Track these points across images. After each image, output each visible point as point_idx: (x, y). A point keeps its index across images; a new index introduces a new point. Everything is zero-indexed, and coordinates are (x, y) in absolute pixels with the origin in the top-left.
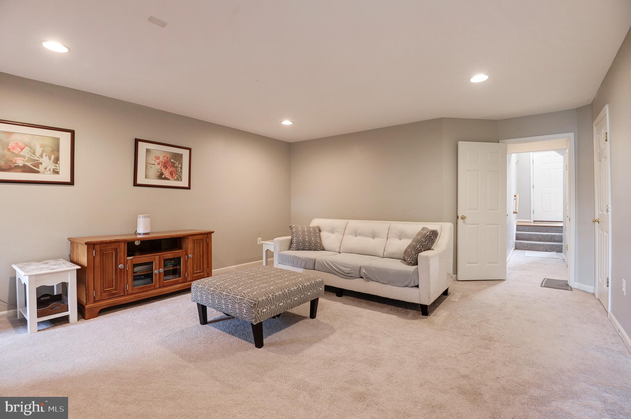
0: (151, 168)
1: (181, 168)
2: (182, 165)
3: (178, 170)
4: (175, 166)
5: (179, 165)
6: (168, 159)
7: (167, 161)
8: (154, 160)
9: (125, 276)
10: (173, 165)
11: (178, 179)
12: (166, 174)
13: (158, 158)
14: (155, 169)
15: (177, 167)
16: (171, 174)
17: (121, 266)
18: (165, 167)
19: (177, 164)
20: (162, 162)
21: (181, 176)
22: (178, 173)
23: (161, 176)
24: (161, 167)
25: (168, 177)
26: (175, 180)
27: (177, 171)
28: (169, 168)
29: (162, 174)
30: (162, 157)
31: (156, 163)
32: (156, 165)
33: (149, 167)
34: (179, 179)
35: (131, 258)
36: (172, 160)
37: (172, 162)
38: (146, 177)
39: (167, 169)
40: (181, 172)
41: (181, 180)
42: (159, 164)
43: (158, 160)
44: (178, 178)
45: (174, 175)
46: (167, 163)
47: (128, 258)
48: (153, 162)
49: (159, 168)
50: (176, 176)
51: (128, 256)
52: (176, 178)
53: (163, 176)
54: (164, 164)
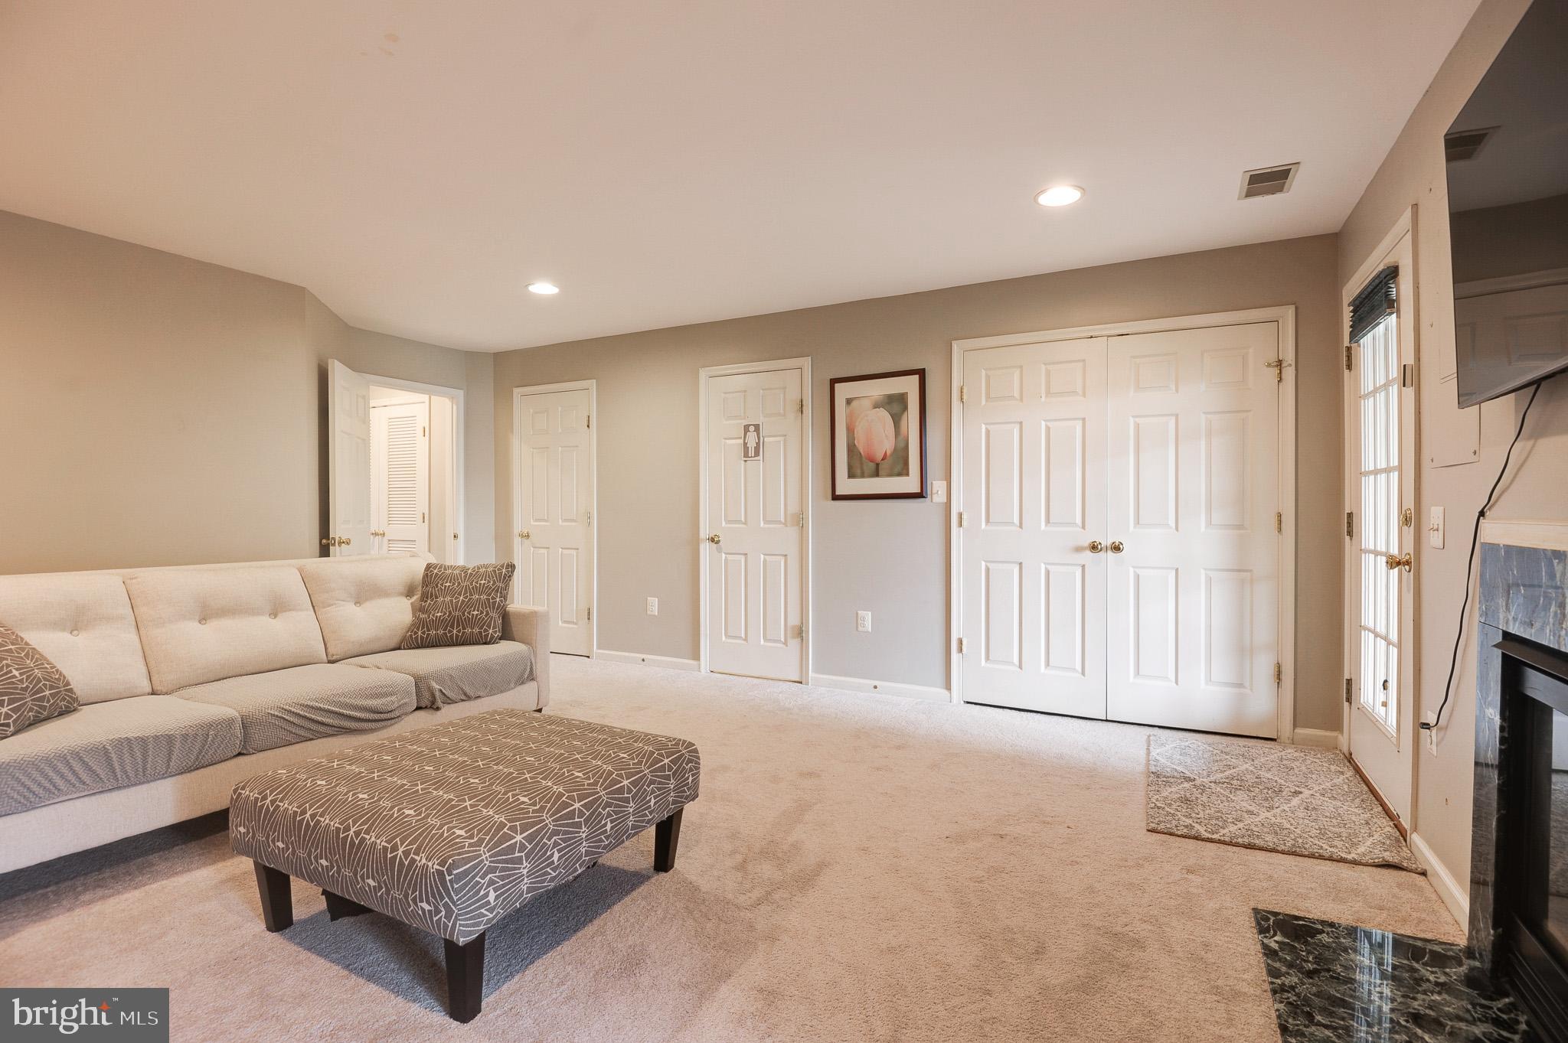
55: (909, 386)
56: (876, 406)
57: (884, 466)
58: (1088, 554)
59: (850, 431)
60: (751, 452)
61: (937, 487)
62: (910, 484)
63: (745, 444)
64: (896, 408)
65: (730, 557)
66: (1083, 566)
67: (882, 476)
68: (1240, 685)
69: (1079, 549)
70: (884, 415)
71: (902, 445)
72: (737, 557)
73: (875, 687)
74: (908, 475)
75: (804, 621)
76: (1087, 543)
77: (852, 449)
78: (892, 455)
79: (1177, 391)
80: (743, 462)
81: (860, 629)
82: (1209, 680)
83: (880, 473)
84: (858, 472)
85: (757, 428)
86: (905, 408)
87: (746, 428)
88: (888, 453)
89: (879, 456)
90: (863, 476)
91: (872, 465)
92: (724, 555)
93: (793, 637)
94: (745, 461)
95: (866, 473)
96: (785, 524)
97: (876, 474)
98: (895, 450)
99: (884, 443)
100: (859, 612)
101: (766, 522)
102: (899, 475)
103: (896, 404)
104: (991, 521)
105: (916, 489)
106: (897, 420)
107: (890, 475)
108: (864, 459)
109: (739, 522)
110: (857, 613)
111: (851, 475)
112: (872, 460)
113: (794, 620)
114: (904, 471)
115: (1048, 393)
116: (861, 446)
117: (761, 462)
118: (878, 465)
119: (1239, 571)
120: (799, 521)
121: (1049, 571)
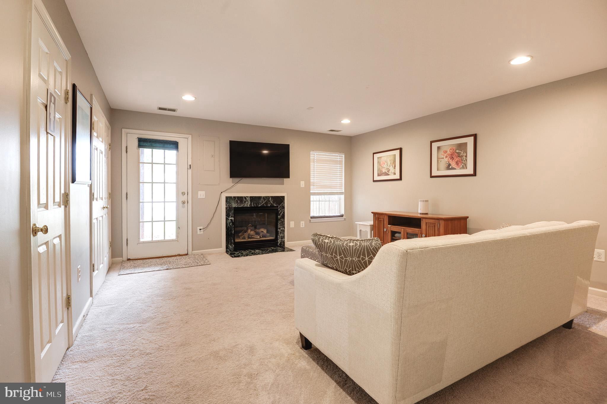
0: (441, 161)
1: (466, 156)
2: (466, 153)
3: (463, 158)
4: (461, 155)
5: (464, 153)
6: (454, 151)
7: (453, 153)
8: (443, 154)
9: (387, 237)
10: (459, 155)
11: (463, 168)
12: (453, 164)
13: (445, 152)
14: (445, 161)
15: (462, 156)
16: (457, 163)
17: (385, 230)
18: (452, 158)
19: (462, 153)
20: (449, 155)
21: (466, 164)
22: (464, 162)
23: (449, 167)
24: (448, 159)
25: (455, 167)
26: (460, 169)
27: (462, 160)
28: (455, 158)
29: (449, 165)
30: (449, 150)
31: (444, 157)
32: (445, 158)
33: (440, 161)
34: (465, 167)
35: (390, 226)
36: (457, 151)
37: (457, 153)
38: (438, 170)
39: (454, 160)
40: (466, 160)
41: (467, 168)
42: (446, 157)
43: (446, 154)
44: (463, 166)
45: (460, 164)
46: (454, 154)
47: (389, 226)
48: (442, 157)
49: (447, 160)
50: (462, 165)
51: (389, 225)
52: (461, 166)
53: (450, 167)
54: (451, 156)
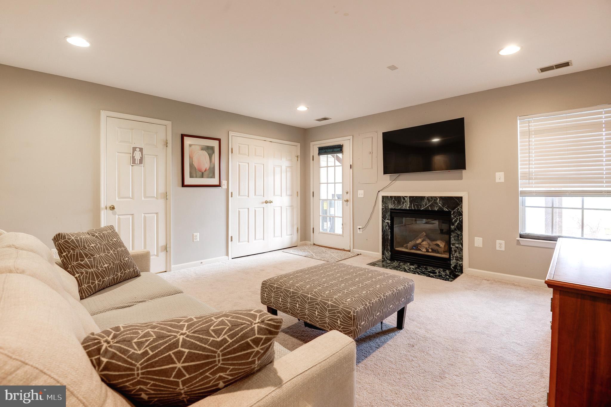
55: (215, 144)
56: (202, 149)
57: (205, 174)
58: (265, 204)
59: (191, 158)
60: (137, 161)
61: (224, 182)
62: (215, 181)
63: (133, 157)
64: (210, 152)
65: (121, 217)
66: (264, 208)
67: (205, 178)
68: (291, 235)
69: (263, 203)
70: (205, 154)
71: (212, 166)
72: (128, 216)
73: (202, 263)
74: (214, 178)
75: (168, 243)
76: (264, 201)
77: (191, 166)
78: (208, 170)
79: (281, 160)
80: (131, 166)
81: (195, 240)
82: (287, 235)
83: (204, 176)
84: (195, 175)
85: (141, 150)
86: (214, 152)
87: (134, 149)
88: (207, 169)
89: (203, 170)
90: (196, 177)
91: (200, 173)
92: (117, 216)
93: (162, 251)
94: (132, 166)
95: (198, 177)
96: (157, 198)
97: (202, 177)
98: (210, 168)
99: (205, 165)
100: (194, 234)
101: (145, 197)
102: (211, 177)
103: (210, 150)
104: (240, 195)
105: (218, 183)
106: (210, 156)
107: (208, 177)
108: (197, 170)
109: (129, 197)
110: (193, 234)
111: (191, 176)
112: (200, 171)
113: (162, 243)
114: (213, 176)
115: (255, 155)
116: (196, 164)
117: (143, 167)
118: (203, 173)
119: (292, 206)
120: (166, 196)
121: (255, 210)
